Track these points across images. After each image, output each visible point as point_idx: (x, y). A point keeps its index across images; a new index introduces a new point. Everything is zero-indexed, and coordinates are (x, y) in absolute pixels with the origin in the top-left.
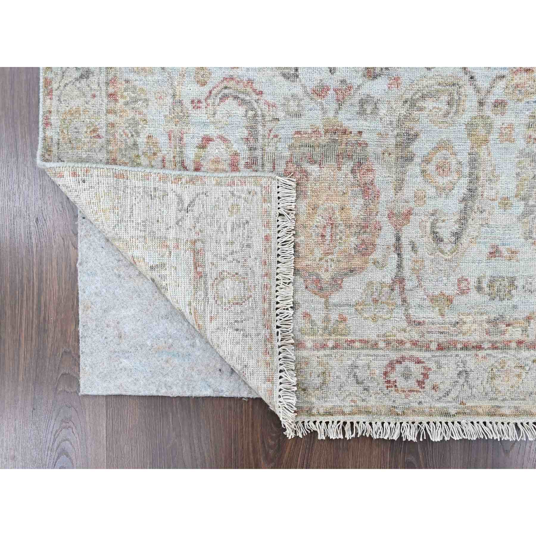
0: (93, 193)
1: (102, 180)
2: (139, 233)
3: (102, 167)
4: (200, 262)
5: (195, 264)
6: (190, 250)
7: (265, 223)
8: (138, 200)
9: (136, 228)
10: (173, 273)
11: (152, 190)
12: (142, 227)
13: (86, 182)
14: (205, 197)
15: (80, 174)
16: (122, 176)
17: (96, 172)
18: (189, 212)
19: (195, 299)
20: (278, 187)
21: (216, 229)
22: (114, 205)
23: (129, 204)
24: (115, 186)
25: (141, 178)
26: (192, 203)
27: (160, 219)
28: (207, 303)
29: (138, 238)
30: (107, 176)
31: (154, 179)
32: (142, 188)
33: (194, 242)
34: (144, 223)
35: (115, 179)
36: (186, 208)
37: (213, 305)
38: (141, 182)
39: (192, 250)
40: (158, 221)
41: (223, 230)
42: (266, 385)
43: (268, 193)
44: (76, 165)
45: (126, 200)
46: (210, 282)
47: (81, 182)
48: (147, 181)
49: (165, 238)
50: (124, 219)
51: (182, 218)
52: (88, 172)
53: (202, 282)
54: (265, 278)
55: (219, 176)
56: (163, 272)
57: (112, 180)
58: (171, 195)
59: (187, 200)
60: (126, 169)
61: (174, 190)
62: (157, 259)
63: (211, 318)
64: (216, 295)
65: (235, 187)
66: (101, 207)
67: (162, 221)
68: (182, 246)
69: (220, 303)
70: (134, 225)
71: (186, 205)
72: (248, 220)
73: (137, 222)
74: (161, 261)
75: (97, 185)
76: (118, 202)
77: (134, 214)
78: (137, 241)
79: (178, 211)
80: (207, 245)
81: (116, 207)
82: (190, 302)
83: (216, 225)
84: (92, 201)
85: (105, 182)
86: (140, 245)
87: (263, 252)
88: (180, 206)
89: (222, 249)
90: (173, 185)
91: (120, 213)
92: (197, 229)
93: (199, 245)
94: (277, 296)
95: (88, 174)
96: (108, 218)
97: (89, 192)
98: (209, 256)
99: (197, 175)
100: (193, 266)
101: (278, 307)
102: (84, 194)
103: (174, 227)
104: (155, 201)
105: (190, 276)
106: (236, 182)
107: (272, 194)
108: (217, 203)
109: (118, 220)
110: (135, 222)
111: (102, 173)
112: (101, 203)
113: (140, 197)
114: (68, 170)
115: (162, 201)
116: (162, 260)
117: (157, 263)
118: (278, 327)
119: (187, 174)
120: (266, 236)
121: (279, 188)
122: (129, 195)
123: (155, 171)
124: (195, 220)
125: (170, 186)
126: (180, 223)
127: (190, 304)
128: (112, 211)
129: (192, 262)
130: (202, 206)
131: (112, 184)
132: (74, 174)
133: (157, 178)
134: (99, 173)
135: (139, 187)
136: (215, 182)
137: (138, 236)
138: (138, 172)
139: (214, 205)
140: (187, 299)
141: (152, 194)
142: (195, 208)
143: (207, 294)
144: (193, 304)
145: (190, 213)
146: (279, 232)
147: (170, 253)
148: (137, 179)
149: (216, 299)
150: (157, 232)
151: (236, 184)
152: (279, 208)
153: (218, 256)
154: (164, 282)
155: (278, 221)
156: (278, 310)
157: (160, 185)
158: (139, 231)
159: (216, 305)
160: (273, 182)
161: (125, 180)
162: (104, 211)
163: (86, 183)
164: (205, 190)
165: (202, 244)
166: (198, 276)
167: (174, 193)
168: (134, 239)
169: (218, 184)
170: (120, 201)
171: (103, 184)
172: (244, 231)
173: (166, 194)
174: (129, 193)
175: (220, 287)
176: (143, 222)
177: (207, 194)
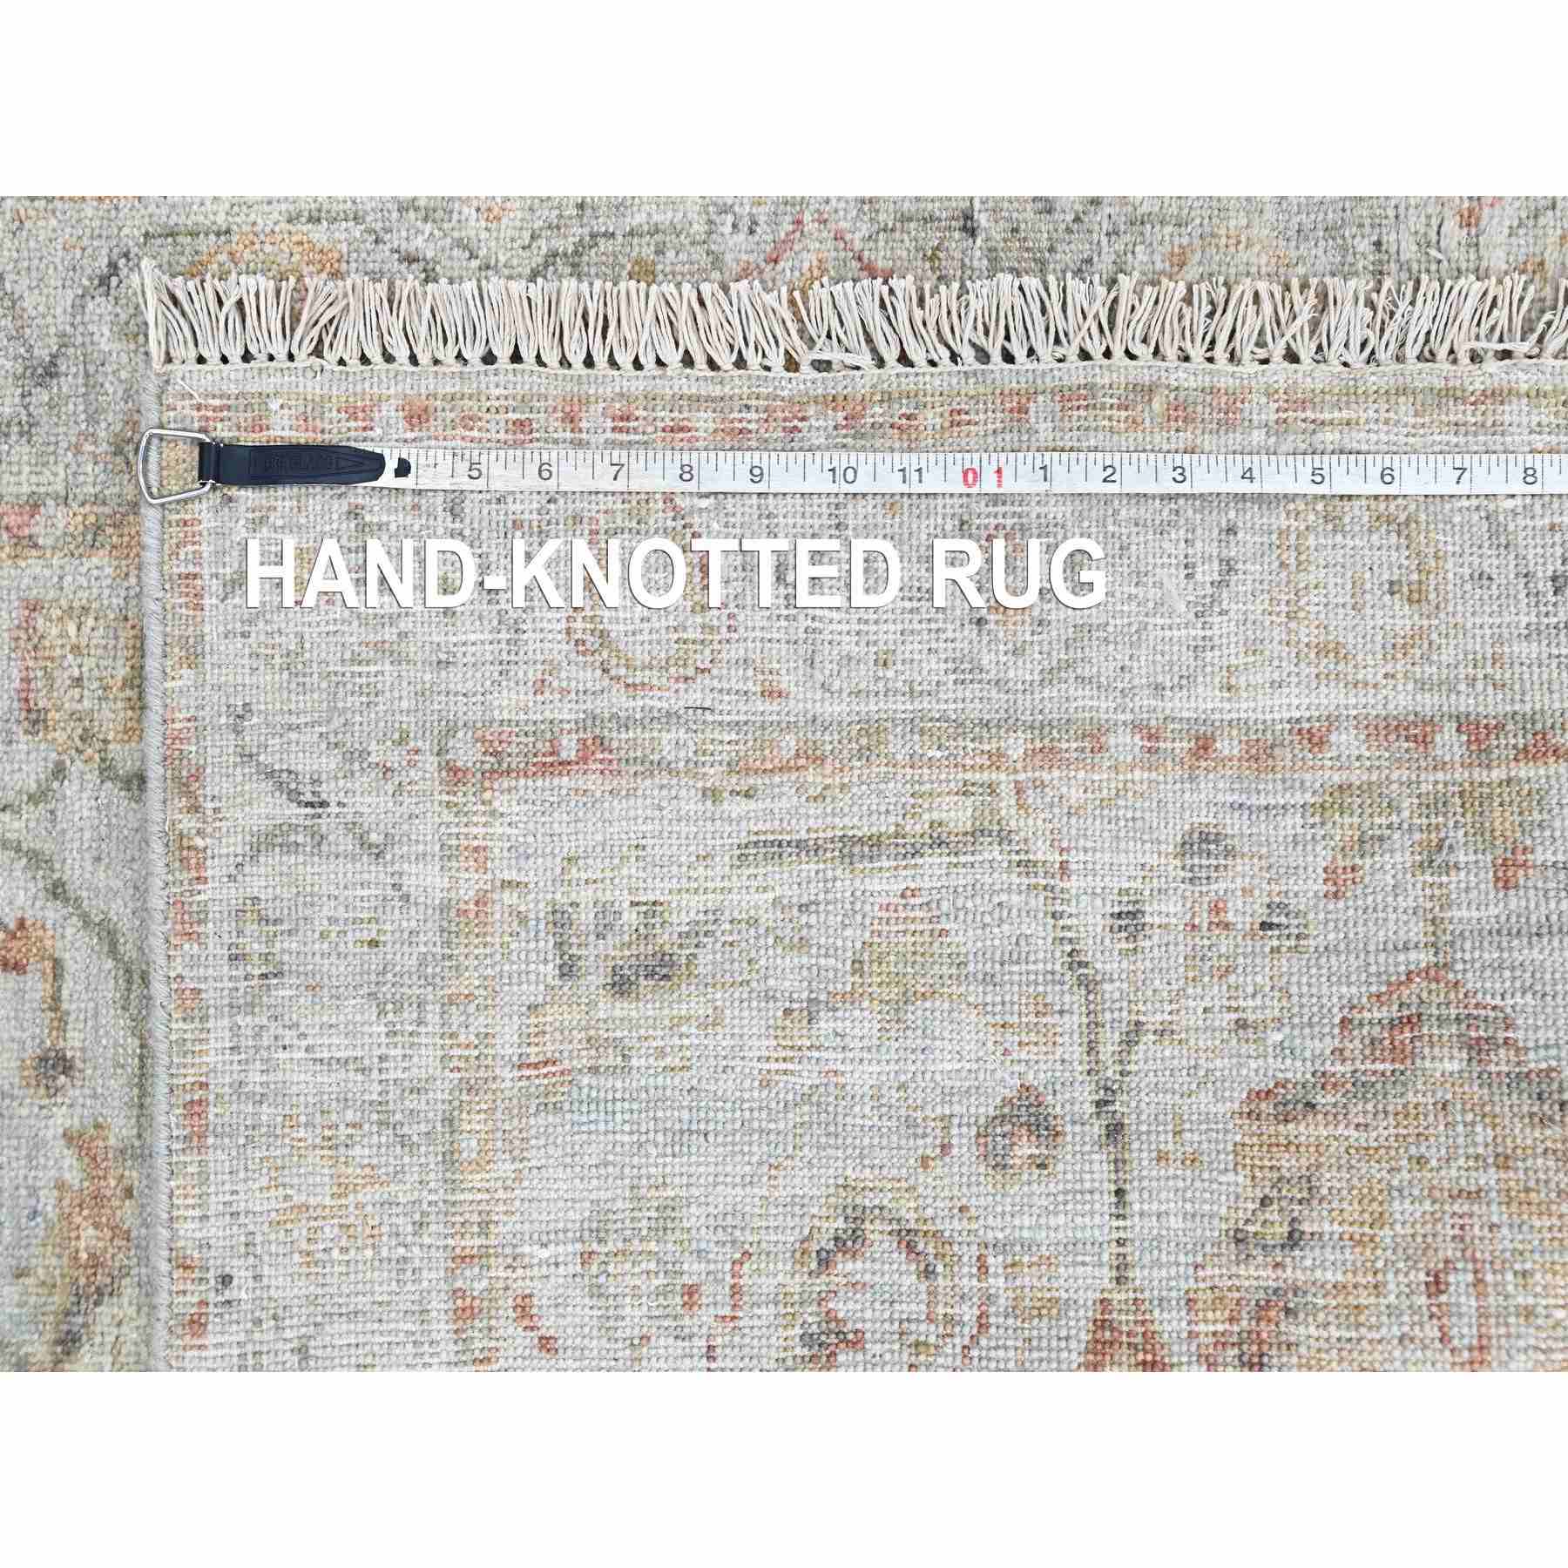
0: (273, 1237)
1: (221, 1198)
2: (430, 1029)
3: (165, 1198)
4: (539, 745)
5: (546, 769)
6: (487, 795)
7: (352, 424)
8: (289, 1037)
9: (412, 1045)
10: (590, 875)
11: (240, 973)
12: (406, 1015)
13: (227, 1270)
14: (255, 720)
15: (195, 1299)
16: (195, 1109)
17: (190, 1225)
18: (324, 796)
19: (693, 768)
20: (201, 360)
21: (387, 667)
22: (318, 1141)
23: (309, 1078)
24: (242, 1141)
25: (197, 1024)
26: (284, 783)
27: (366, 936)
28: (709, 717)
29: (451, 1036)
30: (203, 1177)
31: (194, 962)
32: (239, 1020)
33: (454, 774)
34: (390, 1007)
35: (211, 1140)
36: (309, 810)
37: (715, 683)
38: (210, 1025)
39: (487, 784)
40: (374, 943)
41: (389, 634)
42: (1042, 426)
43: (229, 408)
44: (163, 1314)
45: (295, 1089)
46: (620, 701)
47: (228, 1295)
48: (204, 995)
49: (444, 908)
50: (375, 1097)
51: (351, 827)
52: (189, 1262)
53: (623, 736)
54: (584, 424)
55: (158, 651)
56: (586, 918)
57: (218, 1158)
58: (260, 881)
59: (270, 808)
60: (167, 1090)
61: (232, 870)
62: (532, 945)
63: (770, 693)
64: (672, 670)
65: (206, 572)
66: (328, 1201)
67: (373, 926)
68: (474, 830)
69: (707, 652)
70: (399, 1052)
71: (296, 813)
72: (345, 508)
73: (383, 1039)
74: (542, 926)
75: (242, 1219)
76: (306, 1125)
77: (350, 1053)
78: (462, 1039)
79: (324, 848)
80: (460, 709)
81: (327, 1133)
82: (704, 791)
83: (373, 669)
84: (304, 1246)
85: (227, 1187)
86: (479, 1023)
87: (475, 433)
88: (300, 839)
89: (473, 637)
90: (209, 873)
91: (350, 1116)
92: (394, 758)
93: (466, 753)
94: (659, 362)
95: (197, 1263)
96: (367, 1171)
97: (266, 1258)
98: (509, 703)
99: (158, 758)
100: (556, 781)
101: (704, 359)
102: (273, 1282)
103: (396, 867)
104: (286, 958)
105: (598, 794)
106: (182, 570)
107: (234, 390)
108: (277, 660)
109: (380, 1123)
110: (383, 1050)
111: (190, 1201)
112: (312, 1201)
113: (274, 1028)
114: (181, 1353)
115: (285, 927)
116: (538, 920)
117: (551, 944)
118: (792, 365)
119: (158, 806)
120: (409, 419)
121: (206, 354)
122: (272, 1077)
123: (161, 961)
124: (356, 766)
125: (217, 893)
126: (374, 837)
127: (712, 794)
128: (342, 1150)
129: (539, 783)
130: (293, 736)
131: (234, 1153)
132: (196, 1326)
133: (186, 947)
134: (190, 1213)
135: (235, 1029)
136: (185, 671)
137: (442, 1036)
138: (173, 1037)
139: (286, 675)
140: (692, 805)
141: (257, 972)
142: (304, 764)
143: (670, 717)
144: (714, 775)
145: (326, 791)
146: (389, 358)
147: (507, 884)
148: (201, 1041)
149: (690, 672)
150: (423, 949)
151: (191, 569)
152: (291, 357)
153: (505, 656)
154: (625, 916)
155: (341, 362)
156: (719, 362)
157: (217, 936)
158: (423, 1029)
159: (715, 672)
160: (179, 385)
161: (212, 1097)
162: (343, 1189)
163: (234, 1272)
164: (223, 720)
165: (460, 734)
166: (599, 756)
167: (247, 869)
168: (456, 1052)
169: (193, 656)
170: (303, 1119)
171: (237, 1192)
172: (393, 527)
173: (251, 911)
174: (264, 1078)
175: (640, 655)
176: (382, 1012)
177: (240, 711)
